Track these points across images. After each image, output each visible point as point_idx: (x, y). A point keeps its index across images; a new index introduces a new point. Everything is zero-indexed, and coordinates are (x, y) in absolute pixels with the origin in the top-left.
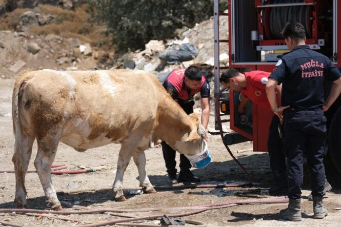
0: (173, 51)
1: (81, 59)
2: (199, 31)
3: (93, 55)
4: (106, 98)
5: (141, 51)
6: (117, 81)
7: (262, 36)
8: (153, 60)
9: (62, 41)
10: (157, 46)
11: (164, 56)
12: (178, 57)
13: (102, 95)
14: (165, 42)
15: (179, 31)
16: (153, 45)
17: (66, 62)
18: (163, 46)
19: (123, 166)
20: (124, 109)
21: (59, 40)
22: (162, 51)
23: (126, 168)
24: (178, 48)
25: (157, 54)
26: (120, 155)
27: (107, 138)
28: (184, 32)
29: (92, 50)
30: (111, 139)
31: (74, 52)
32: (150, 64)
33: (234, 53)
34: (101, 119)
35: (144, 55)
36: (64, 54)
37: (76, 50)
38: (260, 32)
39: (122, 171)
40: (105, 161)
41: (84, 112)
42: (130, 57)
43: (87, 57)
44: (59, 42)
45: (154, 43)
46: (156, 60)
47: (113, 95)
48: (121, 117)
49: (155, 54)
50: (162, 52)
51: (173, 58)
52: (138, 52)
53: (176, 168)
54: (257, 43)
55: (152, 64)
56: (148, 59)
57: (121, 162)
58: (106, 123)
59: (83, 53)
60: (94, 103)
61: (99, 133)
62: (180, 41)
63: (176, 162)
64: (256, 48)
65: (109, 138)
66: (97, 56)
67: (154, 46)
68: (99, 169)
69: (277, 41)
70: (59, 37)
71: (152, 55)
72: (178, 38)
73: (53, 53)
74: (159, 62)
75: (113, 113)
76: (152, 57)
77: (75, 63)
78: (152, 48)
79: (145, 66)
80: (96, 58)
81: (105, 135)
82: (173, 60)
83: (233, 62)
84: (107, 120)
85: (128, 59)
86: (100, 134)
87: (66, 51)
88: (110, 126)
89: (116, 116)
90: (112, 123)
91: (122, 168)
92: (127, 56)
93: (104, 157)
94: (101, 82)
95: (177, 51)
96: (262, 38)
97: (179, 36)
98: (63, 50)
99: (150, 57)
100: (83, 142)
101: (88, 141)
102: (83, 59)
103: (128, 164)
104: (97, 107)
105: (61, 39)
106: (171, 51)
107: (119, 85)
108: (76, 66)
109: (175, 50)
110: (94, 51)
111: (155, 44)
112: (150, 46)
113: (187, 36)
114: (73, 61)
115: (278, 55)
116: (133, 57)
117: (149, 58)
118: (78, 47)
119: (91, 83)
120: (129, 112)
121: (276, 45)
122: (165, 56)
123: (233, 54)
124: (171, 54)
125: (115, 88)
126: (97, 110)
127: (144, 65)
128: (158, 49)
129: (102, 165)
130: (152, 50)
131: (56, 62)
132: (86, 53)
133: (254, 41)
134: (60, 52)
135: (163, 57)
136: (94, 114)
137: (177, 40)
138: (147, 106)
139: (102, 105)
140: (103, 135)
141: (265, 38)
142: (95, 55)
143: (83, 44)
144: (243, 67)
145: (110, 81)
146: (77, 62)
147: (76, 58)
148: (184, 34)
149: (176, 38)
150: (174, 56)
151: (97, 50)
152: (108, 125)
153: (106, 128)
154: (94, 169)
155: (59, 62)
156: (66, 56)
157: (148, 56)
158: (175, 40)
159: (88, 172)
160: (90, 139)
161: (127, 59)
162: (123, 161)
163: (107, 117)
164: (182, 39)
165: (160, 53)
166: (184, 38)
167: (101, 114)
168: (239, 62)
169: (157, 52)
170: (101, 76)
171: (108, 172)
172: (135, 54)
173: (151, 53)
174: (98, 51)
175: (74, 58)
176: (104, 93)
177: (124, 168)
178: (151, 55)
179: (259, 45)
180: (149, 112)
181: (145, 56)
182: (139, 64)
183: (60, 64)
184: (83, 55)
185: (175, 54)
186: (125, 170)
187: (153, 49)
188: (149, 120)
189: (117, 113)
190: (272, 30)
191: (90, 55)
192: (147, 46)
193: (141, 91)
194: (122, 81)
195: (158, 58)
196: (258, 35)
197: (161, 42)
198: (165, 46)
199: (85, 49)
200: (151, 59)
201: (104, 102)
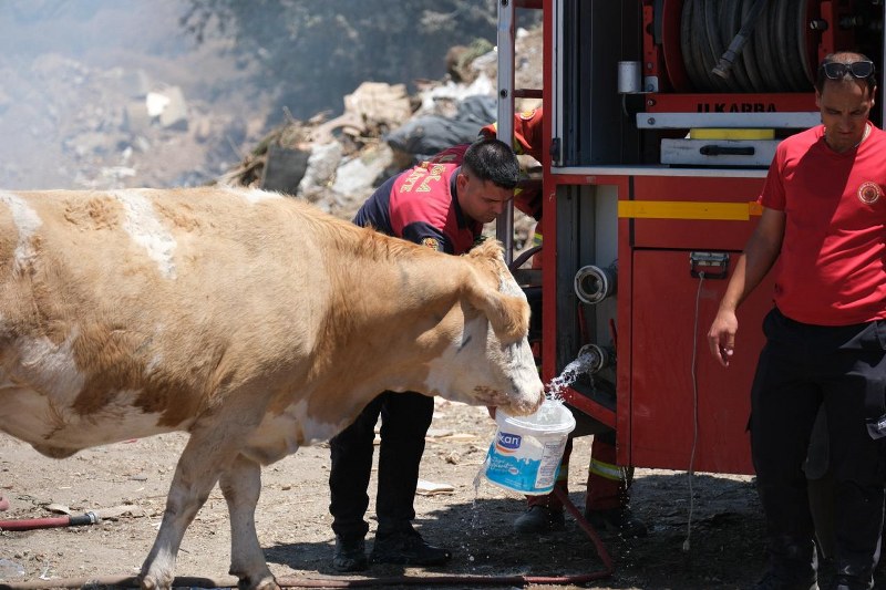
0: (436, 119)
1: (150, 141)
2: (526, 55)
3: (193, 127)
4: (140, 278)
5: (329, 118)
6: (179, 224)
7: (654, 81)
8: (369, 151)
9: (88, 78)
10: (383, 104)
11: (403, 137)
12: (451, 141)
13: (126, 266)
14: (411, 91)
15: (460, 53)
16: (369, 98)
17: (98, 150)
18: (405, 103)
19: (186, 504)
20: (202, 317)
21: (78, 72)
22: (399, 119)
23: (195, 513)
24: (451, 113)
25: (384, 129)
26: (182, 466)
27: (138, 410)
28: (476, 56)
29: (189, 111)
30: (156, 416)
31: (126, 115)
32: (357, 162)
33: (561, 135)
34: (117, 343)
35: (338, 131)
36: (94, 124)
37: (134, 108)
38: (650, 66)
39: (178, 524)
40: (141, 488)
41: (60, 318)
42: (291, 137)
43: (171, 133)
44: (79, 80)
45: (373, 94)
46: (378, 151)
47: (164, 269)
48: (189, 342)
49: (375, 131)
50: (399, 124)
51: (435, 143)
52: (320, 123)
53: (365, 518)
54: (638, 103)
55: (366, 162)
56: (354, 147)
57: (181, 492)
58: (137, 357)
59: (157, 119)
60: (99, 291)
61: (111, 391)
62: (462, 86)
63: (368, 498)
64: (634, 120)
65: (147, 409)
66: (205, 131)
67: (375, 101)
68: (113, 515)
69: (703, 98)
70: (76, 65)
71: (365, 134)
72: (457, 79)
73: (54, 119)
74: (387, 156)
75: (160, 328)
76: (365, 140)
77: (128, 152)
78: (365, 110)
79: (340, 171)
80: (200, 140)
81: (132, 399)
82: (433, 151)
83: (557, 166)
84: (139, 350)
85: (284, 145)
86: (114, 396)
87: (99, 111)
88: (149, 370)
89: (173, 339)
90: (157, 359)
91: (179, 513)
92: (280, 135)
93: (142, 475)
94: (125, 225)
95: (448, 120)
96: (656, 88)
97: (459, 69)
98: (89, 108)
99: (358, 139)
100: (60, 426)
101: (74, 419)
102: (157, 142)
103: (202, 501)
104: (106, 303)
105: (86, 71)
106: (427, 120)
107: (188, 237)
108: (130, 164)
109: (442, 117)
110: (195, 113)
111: (377, 97)
112: (360, 103)
113: (486, 71)
114: (122, 146)
115: (704, 144)
116: (299, 138)
117: (355, 144)
118: (143, 98)
119: (90, 224)
120: (218, 331)
121: (700, 111)
122: (408, 136)
123: (557, 139)
124: (429, 131)
125: (172, 245)
126: (105, 313)
127: (338, 165)
128: (388, 114)
129: (129, 503)
130: (365, 118)
131: (65, 148)
132: (168, 120)
133: (629, 96)
134: (81, 115)
135: (399, 141)
136: (93, 327)
137: (451, 84)
138: (281, 311)
139: (126, 299)
140: (127, 397)
141: (666, 87)
142: (199, 129)
143: (159, 89)
144: (589, 180)
145: (155, 222)
146: (136, 149)
147: (133, 136)
148: (477, 64)
149: (448, 76)
150: (436, 138)
151: (204, 112)
152: (143, 367)
153: (134, 374)
154: (95, 514)
155: (73, 148)
156: (99, 129)
157: (352, 137)
158: (445, 84)
159: (73, 523)
160: (81, 413)
161: (278, 143)
162: (189, 487)
163: (139, 337)
164: (470, 82)
165: (393, 126)
166: (475, 77)
167: (120, 328)
168: (579, 164)
169: (382, 124)
170: (127, 206)
171: (141, 525)
172: (306, 129)
173: (362, 126)
174: (211, 116)
175: (125, 137)
176: (135, 259)
177: (188, 512)
178: (363, 134)
179: (644, 110)
180: (288, 332)
181: (342, 137)
182: (321, 162)
183: (78, 158)
184: (156, 126)
185: (441, 131)
186: (191, 518)
187: (370, 114)
188: (290, 358)
189: (174, 328)
190: (687, 60)
191: (181, 126)
192: (352, 101)
193: (263, 261)
194: (197, 225)
195: (384, 145)
196: (642, 75)
197: (399, 89)
198: (412, 104)
199: (165, 107)
200: (361, 146)
201: (133, 287)
